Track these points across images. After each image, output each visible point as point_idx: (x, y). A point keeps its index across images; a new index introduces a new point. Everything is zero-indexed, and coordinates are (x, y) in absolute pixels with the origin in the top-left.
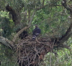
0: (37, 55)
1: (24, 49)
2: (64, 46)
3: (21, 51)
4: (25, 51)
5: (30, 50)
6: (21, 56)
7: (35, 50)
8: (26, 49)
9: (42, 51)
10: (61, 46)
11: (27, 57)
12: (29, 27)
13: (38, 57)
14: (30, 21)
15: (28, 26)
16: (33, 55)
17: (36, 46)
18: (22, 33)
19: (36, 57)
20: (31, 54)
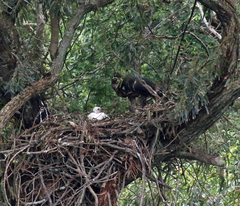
0: (87, 190)
1: (37, 170)
2: (197, 155)
3: (25, 178)
4: (41, 176)
5: (57, 173)
6: (22, 195)
7: (78, 170)
8: (45, 168)
9: (109, 174)
10: (184, 153)
11: (47, 203)
12: (53, 79)
13: (93, 200)
14: (57, 54)
15: (49, 74)
17: (82, 157)
18: (27, 103)
19: (85, 199)
20: (63, 188)
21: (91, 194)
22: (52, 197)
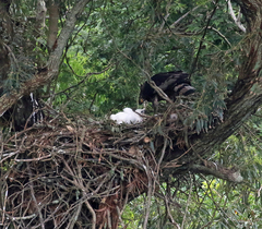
0: (84, 206)
1: (27, 180)
4: (32, 187)
5: (50, 184)
7: (75, 182)
9: (110, 189)
10: (198, 166)
11: (37, 218)
12: (49, 75)
13: (91, 217)
14: (55, 46)
15: (45, 70)
16: (64, 209)
17: (80, 167)
19: (81, 215)
20: (56, 202)
21: (88, 210)
22: (43, 211)
